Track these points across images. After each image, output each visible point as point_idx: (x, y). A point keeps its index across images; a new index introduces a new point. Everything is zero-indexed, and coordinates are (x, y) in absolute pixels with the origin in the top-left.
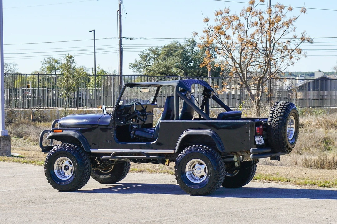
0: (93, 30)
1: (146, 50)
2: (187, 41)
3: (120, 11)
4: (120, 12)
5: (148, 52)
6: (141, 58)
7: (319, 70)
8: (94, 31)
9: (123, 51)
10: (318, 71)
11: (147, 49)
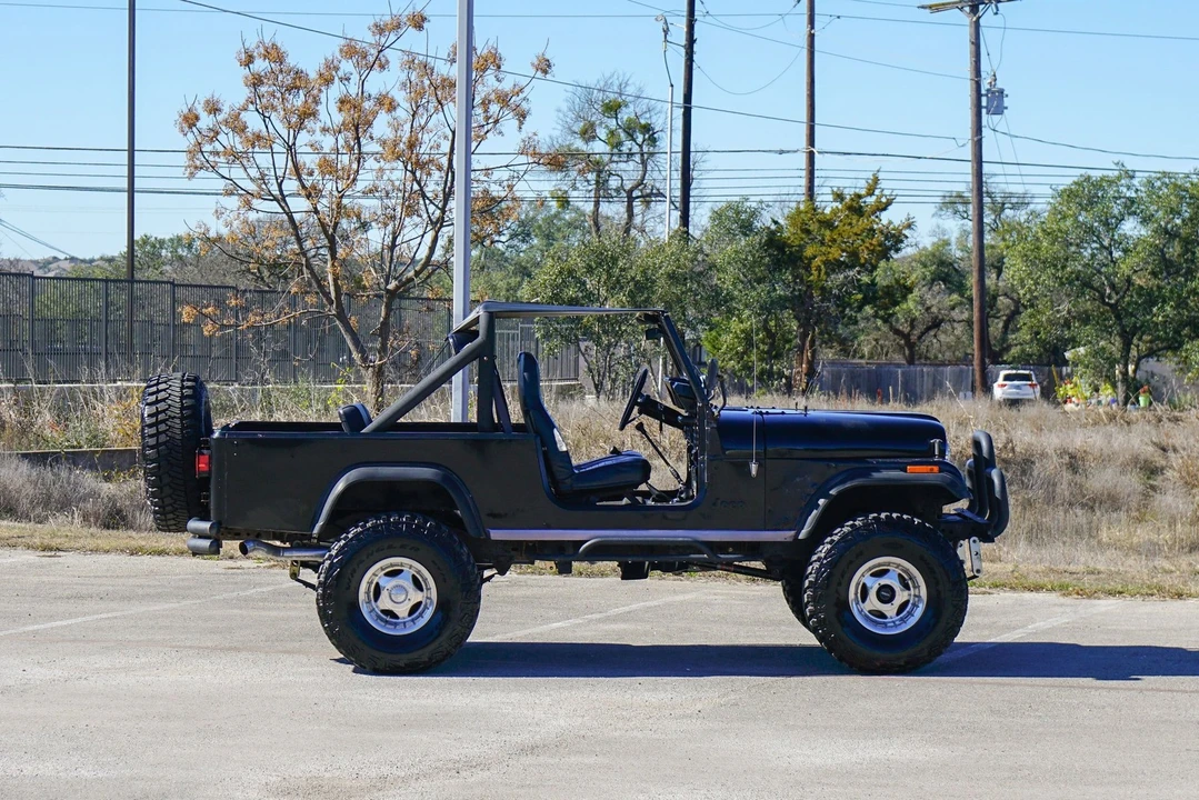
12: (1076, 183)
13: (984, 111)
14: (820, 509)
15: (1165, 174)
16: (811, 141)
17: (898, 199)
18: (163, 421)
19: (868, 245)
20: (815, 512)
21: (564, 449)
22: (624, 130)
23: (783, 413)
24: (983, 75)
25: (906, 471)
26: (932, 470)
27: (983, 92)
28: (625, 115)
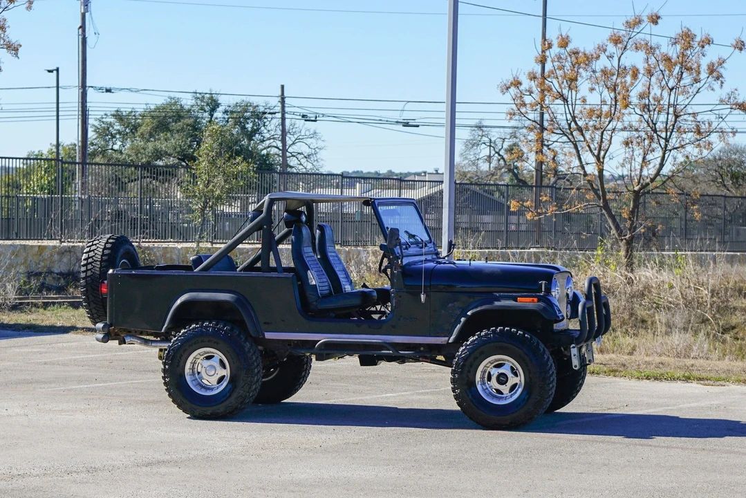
0: (55, 68)
1: (106, 115)
2: (197, 98)
3: (83, 27)
4: (84, 31)
5: (112, 120)
6: (94, 133)
7: (437, 171)
8: (57, 70)
9: (90, 117)
10: (434, 172)
11: (107, 112)
14: (461, 324)
18: (91, 263)
20: (458, 325)
21: (314, 283)
25: (517, 301)
26: (533, 300)
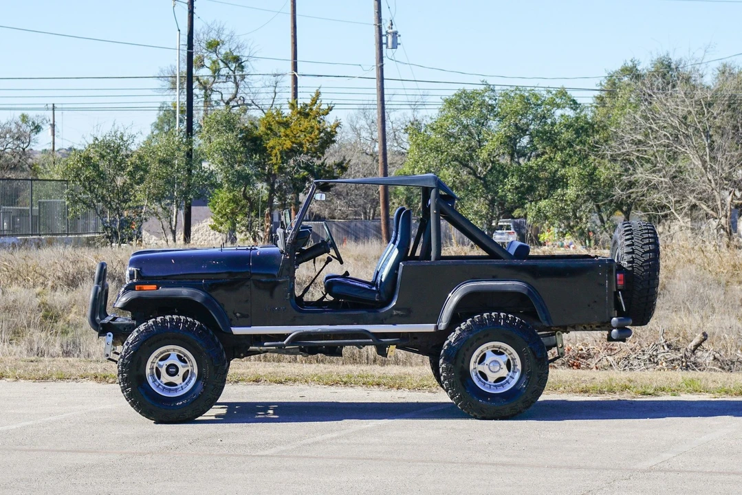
12: (456, 95)
13: (384, 46)
15: (517, 88)
16: (295, 68)
17: (336, 106)
19: (308, 138)
22: (222, 61)
23: (237, 249)
24: (383, 21)
27: (384, 33)
28: (223, 50)
